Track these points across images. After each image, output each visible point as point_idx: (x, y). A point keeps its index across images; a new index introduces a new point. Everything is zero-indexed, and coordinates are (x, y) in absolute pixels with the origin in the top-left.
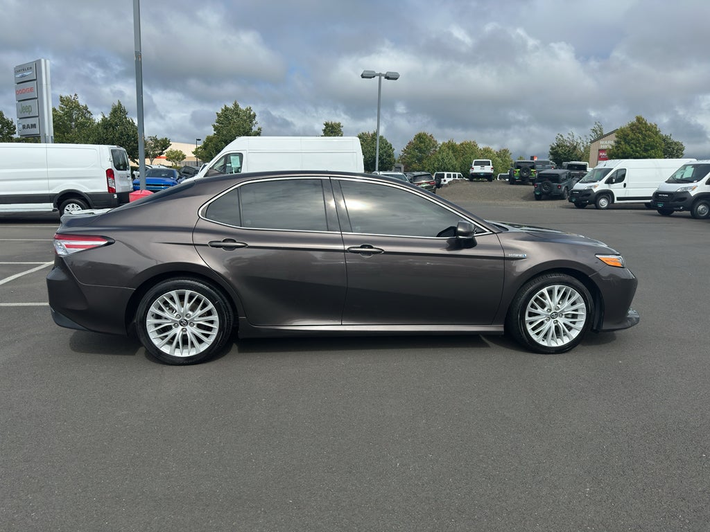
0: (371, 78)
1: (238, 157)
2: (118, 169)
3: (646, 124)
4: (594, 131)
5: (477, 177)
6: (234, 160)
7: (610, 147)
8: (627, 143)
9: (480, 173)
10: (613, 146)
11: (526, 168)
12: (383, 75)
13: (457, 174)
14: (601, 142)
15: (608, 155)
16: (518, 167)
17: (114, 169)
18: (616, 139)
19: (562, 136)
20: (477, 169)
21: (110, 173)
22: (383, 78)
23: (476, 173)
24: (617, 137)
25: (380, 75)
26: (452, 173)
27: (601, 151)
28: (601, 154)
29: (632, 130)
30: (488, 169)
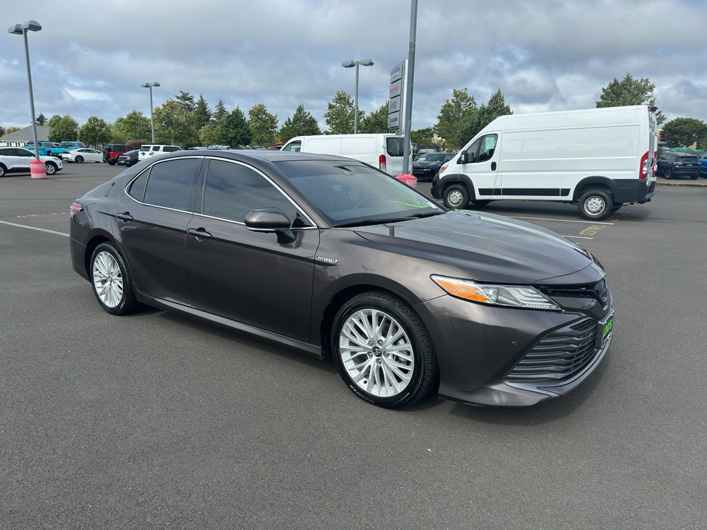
1: (493, 138)
2: (391, 154)
6: (489, 141)
17: (387, 156)
21: (382, 159)
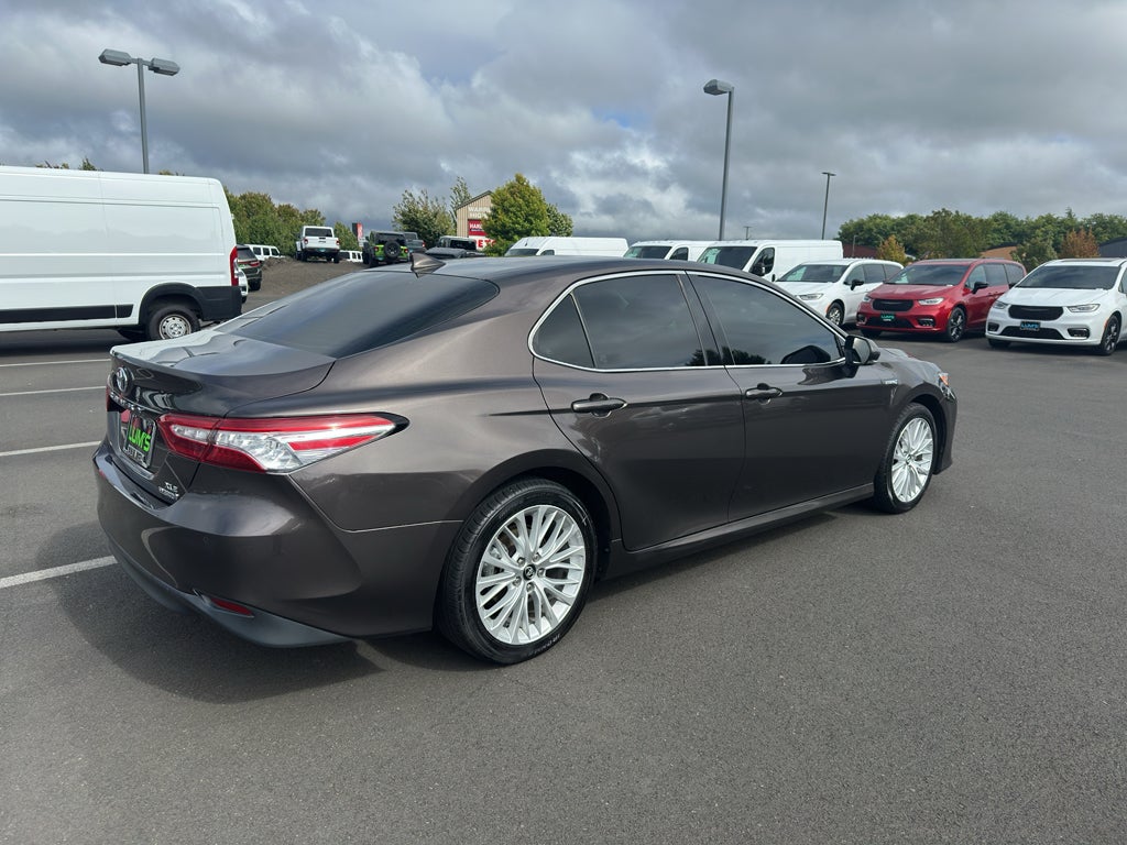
0: (121, 64)
3: (527, 186)
4: (456, 190)
5: (309, 255)
7: (486, 217)
8: (506, 211)
9: (318, 249)
10: (488, 215)
11: (392, 244)
12: (145, 63)
13: (270, 248)
14: (470, 208)
15: (484, 228)
16: (380, 243)
18: (492, 205)
19: (411, 195)
20: (314, 242)
22: (145, 68)
23: (313, 249)
24: (493, 202)
25: (139, 62)
26: (262, 247)
27: (471, 221)
28: (471, 226)
29: (512, 194)
30: (331, 243)
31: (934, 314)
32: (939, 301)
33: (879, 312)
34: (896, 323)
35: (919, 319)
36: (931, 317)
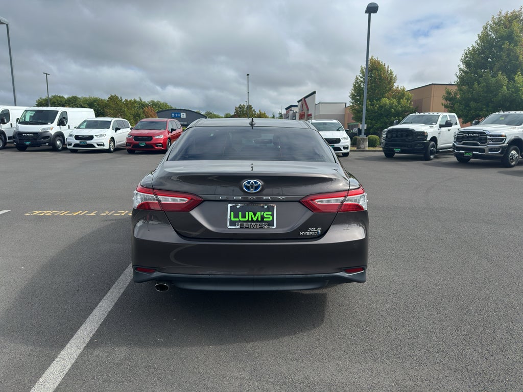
31: (162, 142)
32: (162, 137)
33: (138, 142)
34: (147, 146)
35: (156, 144)
36: (161, 143)
